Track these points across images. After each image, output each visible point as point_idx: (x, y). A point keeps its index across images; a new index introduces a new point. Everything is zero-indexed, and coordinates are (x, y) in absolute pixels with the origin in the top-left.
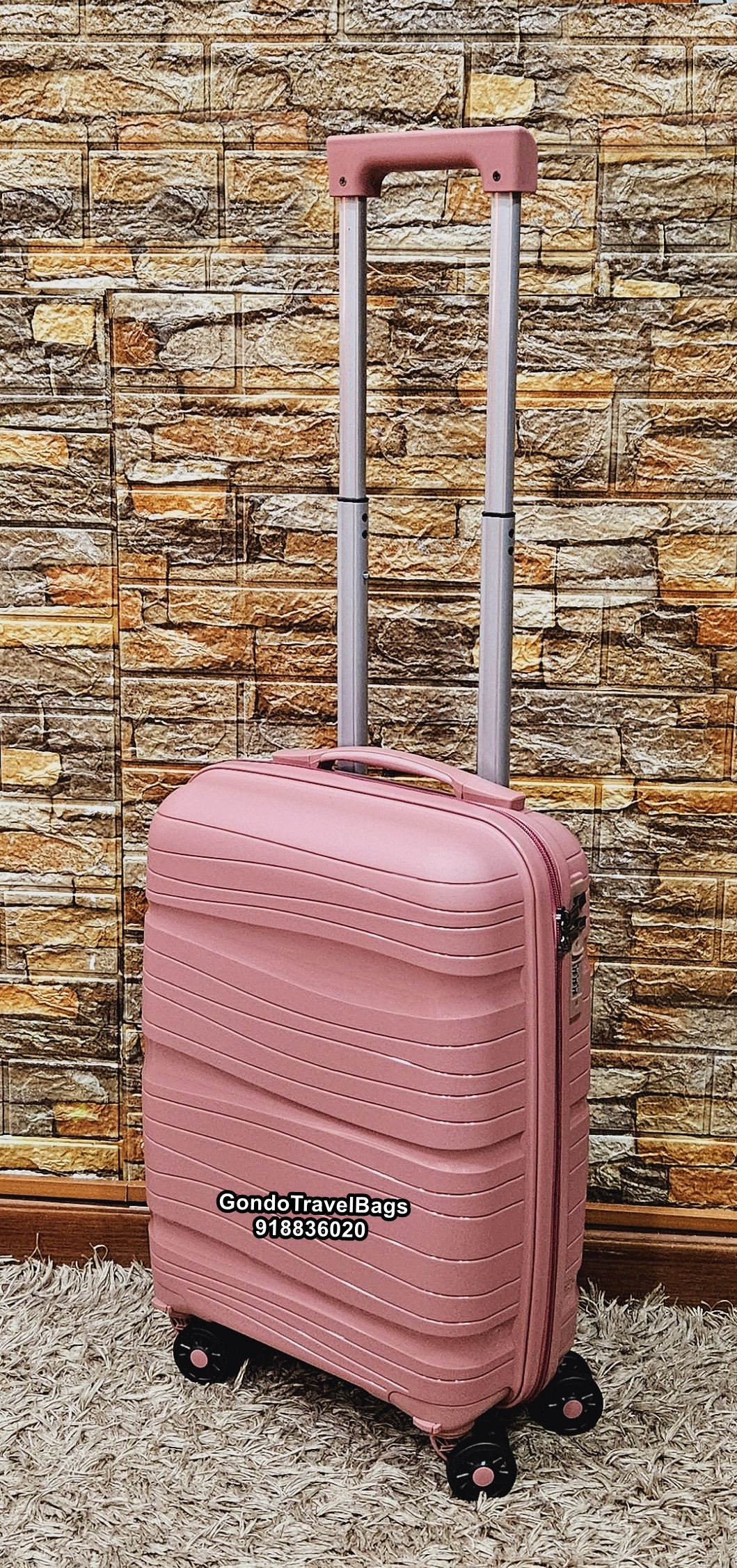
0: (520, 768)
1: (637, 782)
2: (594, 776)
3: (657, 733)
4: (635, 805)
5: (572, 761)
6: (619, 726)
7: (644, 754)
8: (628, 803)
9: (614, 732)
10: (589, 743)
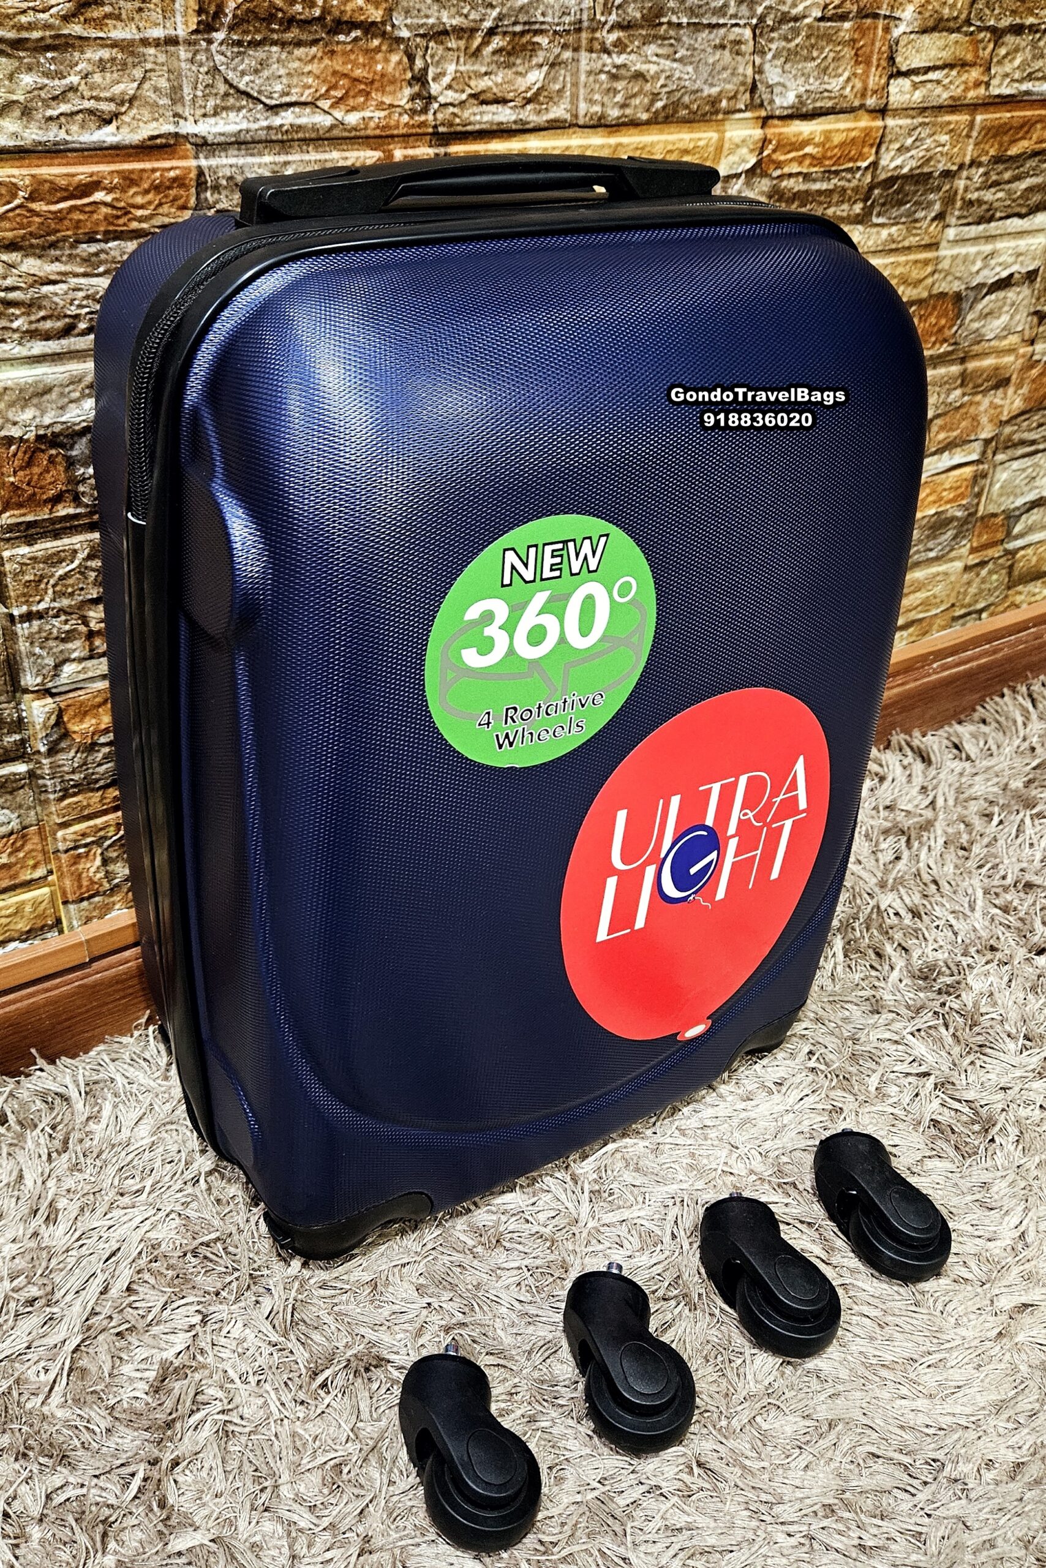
0: (628, 111)
1: (765, 122)
2: (720, 116)
3: (796, 32)
4: (759, 163)
5: (697, 91)
6: (754, 21)
7: (779, 70)
8: (753, 161)
9: (748, 33)
10: (717, 57)
